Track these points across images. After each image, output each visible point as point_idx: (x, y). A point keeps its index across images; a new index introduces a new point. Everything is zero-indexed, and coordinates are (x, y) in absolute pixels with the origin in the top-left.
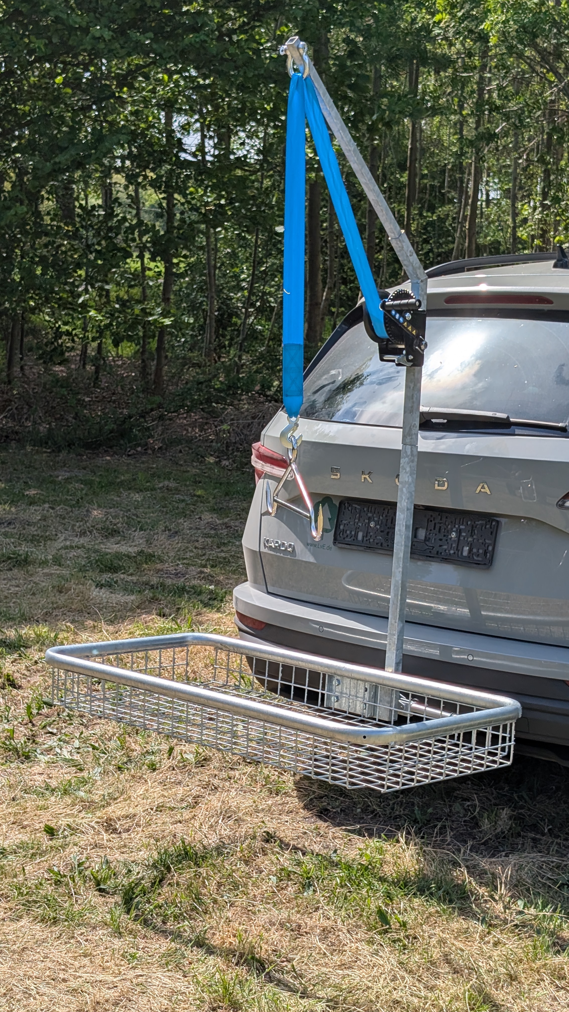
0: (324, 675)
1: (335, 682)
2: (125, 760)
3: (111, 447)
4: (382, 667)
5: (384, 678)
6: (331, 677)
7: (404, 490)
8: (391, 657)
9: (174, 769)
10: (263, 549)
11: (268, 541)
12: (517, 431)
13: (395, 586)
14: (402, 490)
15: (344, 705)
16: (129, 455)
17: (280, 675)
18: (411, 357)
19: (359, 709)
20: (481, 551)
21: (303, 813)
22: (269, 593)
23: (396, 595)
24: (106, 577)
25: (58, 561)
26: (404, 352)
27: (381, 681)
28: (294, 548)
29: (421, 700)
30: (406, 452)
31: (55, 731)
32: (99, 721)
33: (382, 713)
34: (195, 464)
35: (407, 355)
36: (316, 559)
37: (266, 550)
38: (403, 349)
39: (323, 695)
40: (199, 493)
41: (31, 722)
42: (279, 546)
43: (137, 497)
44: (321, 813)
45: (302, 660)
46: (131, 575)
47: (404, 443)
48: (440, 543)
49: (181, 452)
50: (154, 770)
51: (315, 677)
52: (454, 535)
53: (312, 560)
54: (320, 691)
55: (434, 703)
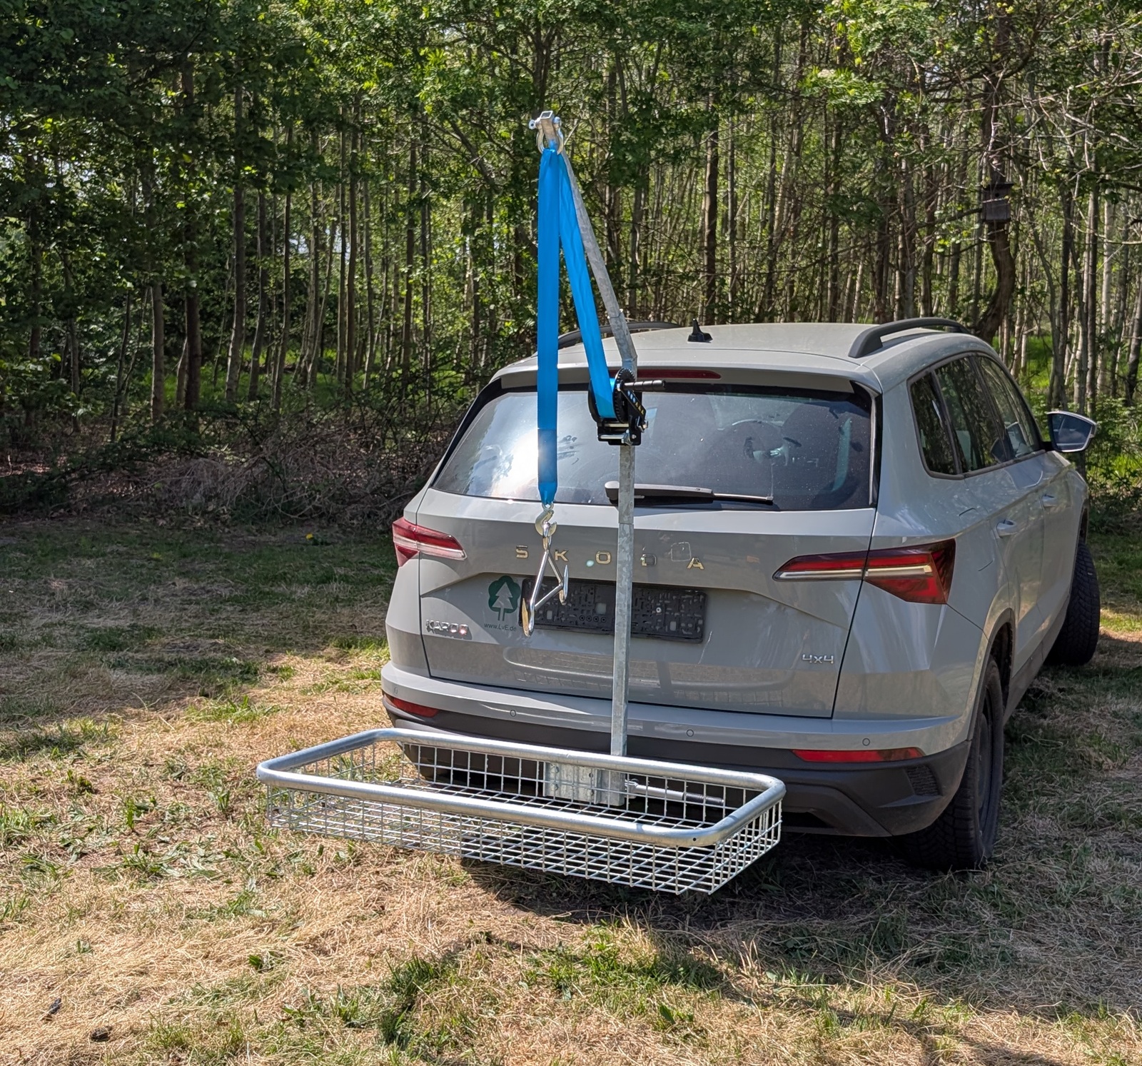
0: (541, 764)
1: (553, 770)
2: (273, 866)
3: (31, 510)
4: (607, 751)
5: (612, 762)
6: (547, 764)
7: (624, 569)
8: (618, 741)
9: (333, 871)
10: (425, 632)
11: (432, 624)
12: (723, 505)
13: (619, 667)
14: (621, 570)
15: (565, 792)
16: (52, 518)
17: (486, 766)
18: (634, 437)
19: (584, 795)
20: (690, 625)
21: (498, 904)
22: (432, 677)
23: (620, 677)
24: (112, 656)
25: (48, 641)
26: (628, 431)
27: (607, 766)
28: (468, 630)
29: (641, 780)
30: (624, 531)
31: (167, 839)
32: (209, 823)
33: (612, 798)
34: (130, 524)
35: (631, 434)
36: (497, 639)
37: (431, 633)
38: (626, 428)
39: (541, 784)
40: (155, 556)
41: (133, 831)
42: (449, 628)
43: (89, 563)
44: (517, 902)
45: (516, 750)
46: (137, 652)
47: (620, 523)
48: (644, 619)
49: (109, 512)
50: (313, 875)
51: (530, 766)
52: (659, 610)
53: (495, 642)
54: (537, 780)
55: (657, 782)
